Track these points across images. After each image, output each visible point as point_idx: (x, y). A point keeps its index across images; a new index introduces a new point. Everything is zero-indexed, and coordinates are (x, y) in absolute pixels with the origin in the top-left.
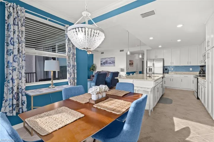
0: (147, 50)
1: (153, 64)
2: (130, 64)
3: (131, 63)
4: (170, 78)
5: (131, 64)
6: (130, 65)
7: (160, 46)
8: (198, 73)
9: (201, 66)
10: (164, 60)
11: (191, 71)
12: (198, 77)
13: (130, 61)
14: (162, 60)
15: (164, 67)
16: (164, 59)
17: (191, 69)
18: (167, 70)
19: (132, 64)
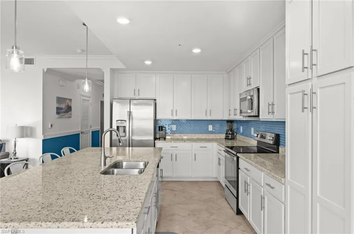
0: (113, 71)
1: (130, 113)
2: (59, 111)
3: (63, 106)
4: (171, 152)
5: (64, 109)
6: (58, 113)
7: (148, 63)
8: (224, 136)
9: (228, 121)
10: (157, 102)
11: (211, 133)
12: (238, 155)
13: (60, 100)
14: (152, 102)
15: (156, 121)
16: (155, 100)
17: (210, 128)
18: (162, 130)
19: (69, 109)
